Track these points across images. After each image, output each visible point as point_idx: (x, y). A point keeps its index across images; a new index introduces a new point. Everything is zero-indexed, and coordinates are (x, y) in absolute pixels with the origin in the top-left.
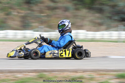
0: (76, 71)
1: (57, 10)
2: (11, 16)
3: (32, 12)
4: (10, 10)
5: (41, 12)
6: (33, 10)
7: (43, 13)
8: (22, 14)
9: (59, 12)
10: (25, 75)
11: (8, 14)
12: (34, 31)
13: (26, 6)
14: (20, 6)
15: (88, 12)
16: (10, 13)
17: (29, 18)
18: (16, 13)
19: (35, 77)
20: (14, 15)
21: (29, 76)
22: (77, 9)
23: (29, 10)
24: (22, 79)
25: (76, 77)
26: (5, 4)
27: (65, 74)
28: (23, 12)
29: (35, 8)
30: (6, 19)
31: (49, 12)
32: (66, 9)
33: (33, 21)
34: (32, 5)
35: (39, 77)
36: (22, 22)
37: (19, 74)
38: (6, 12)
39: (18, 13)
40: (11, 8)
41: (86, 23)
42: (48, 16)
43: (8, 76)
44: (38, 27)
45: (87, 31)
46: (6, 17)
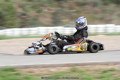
0: (107, 64)
1: (86, 6)
2: (43, 13)
3: (62, 9)
4: (41, 8)
5: (71, 8)
6: (63, 7)
7: (72, 10)
8: (53, 11)
9: (88, 7)
10: (59, 69)
11: (39, 12)
12: (65, 27)
13: (56, 3)
14: (51, 3)
15: (116, 6)
16: (41, 10)
17: (59, 15)
18: (47, 11)
19: (68, 71)
20: (45, 12)
21: (63, 70)
22: (105, 4)
23: (59, 6)
24: (56, 73)
25: (108, 69)
26: (36, 2)
27: (97, 67)
28: (54, 9)
29: (65, 5)
30: (37, 16)
31: (78, 8)
32: (95, 5)
33: (63, 17)
34: (62, 2)
35: (72, 71)
36: (53, 18)
37: (53, 69)
38: (38, 10)
39: (49, 10)
40: (42, 6)
41: (114, 17)
42: (77, 12)
43: (43, 71)
44: (68, 23)
45: (116, 25)
46: (37, 14)
